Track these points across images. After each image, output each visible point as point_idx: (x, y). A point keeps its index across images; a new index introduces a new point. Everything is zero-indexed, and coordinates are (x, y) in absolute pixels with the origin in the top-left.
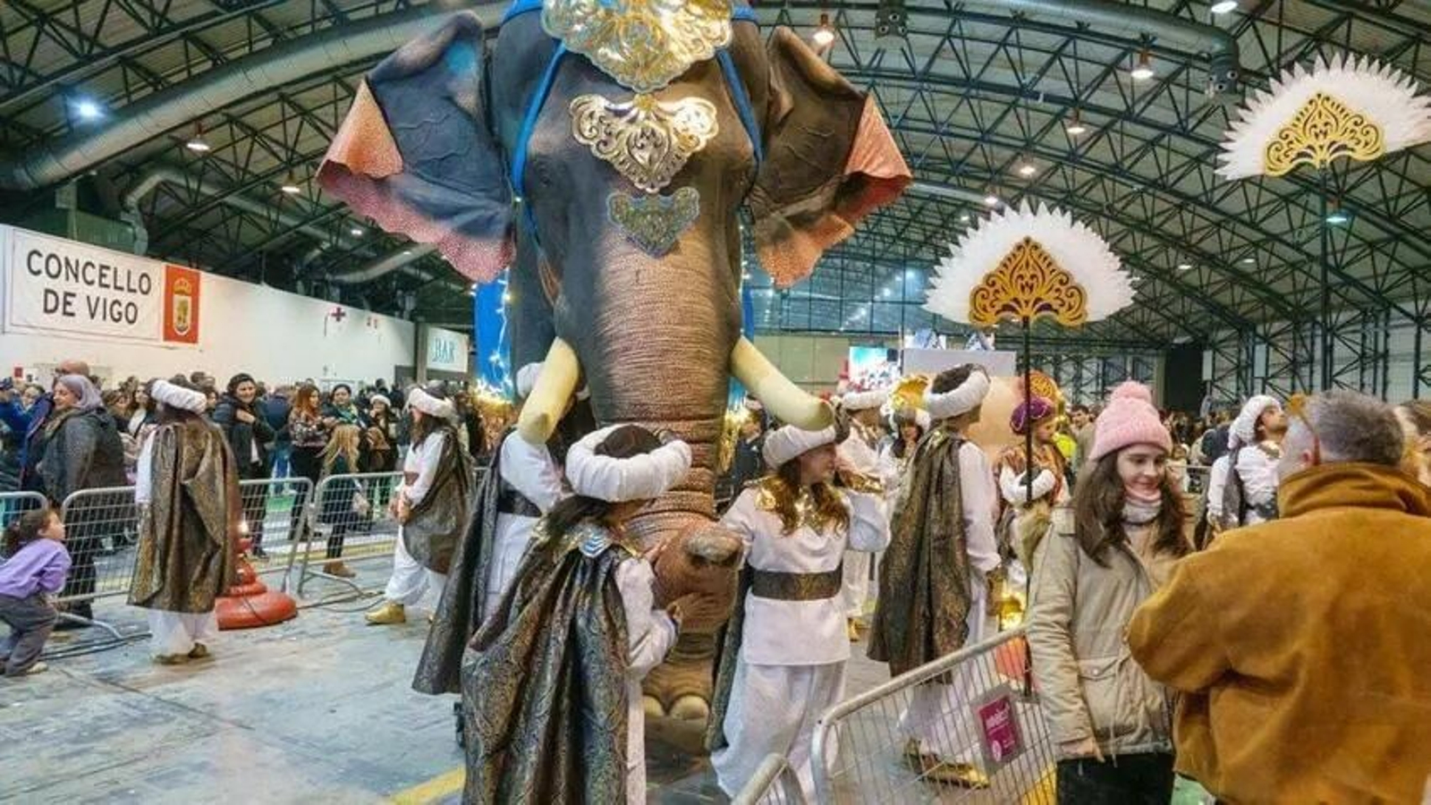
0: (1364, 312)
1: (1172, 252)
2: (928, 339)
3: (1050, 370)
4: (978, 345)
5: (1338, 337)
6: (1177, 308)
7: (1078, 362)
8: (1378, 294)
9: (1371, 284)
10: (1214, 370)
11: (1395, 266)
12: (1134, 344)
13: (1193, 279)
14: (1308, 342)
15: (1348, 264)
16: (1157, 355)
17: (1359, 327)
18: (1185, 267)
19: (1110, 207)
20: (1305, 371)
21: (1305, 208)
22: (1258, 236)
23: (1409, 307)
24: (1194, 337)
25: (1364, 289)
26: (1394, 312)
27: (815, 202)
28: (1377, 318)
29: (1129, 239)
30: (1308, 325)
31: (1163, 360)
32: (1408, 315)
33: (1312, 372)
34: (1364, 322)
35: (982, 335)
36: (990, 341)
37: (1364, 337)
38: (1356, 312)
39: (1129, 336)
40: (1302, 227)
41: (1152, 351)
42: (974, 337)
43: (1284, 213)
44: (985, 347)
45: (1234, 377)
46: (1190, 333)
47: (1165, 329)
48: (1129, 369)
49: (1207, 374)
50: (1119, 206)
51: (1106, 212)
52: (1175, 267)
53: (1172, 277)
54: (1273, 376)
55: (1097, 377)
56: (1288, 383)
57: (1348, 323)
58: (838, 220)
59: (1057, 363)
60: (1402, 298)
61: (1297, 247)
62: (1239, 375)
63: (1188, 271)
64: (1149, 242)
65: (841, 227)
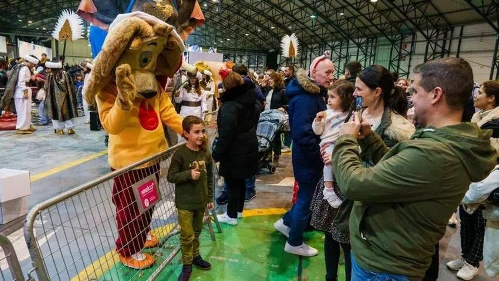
0: (320, 45)
1: (269, 22)
2: (197, 48)
3: (232, 59)
4: (212, 51)
5: (313, 52)
6: (271, 40)
7: (241, 57)
8: (323, 40)
9: (321, 36)
10: (280, 61)
11: (328, 32)
12: (258, 52)
13: (275, 31)
14: (306, 53)
15: (316, 30)
16: (264, 55)
17: (318, 49)
18: (273, 28)
19: (252, 6)
20: (304, 61)
21: (306, 12)
22: (293, 19)
23: (330, 44)
24: (276, 50)
25: (320, 38)
26: (327, 45)
27: (187, 24)
28: (323, 46)
29: (257, 17)
30: (306, 48)
31: (266, 57)
32: (330, 46)
33: (306, 62)
34: (320, 48)
35: (213, 48)
36: (215, 50)
37: (319, 52)
38: (318, 45)
39: (256, 49)
40: (305, 17)
41: (263, 54)
42: (211, 48)
43: (300, 12)
44: (214, 52)
45: (286, 63)
46: (274, 48)
47: (267, 47)
48: (256, 59)
49: (278, 62)
50: (254, 5)
51: (250, 7)
52: (270, 27)
53: (269, 30)
54: (296, 63)
55: (247, 61)
56: (300, 65)
57: (316, 48)
58: (191, 28)
59: (235, 57)
60: (329, 41)
61: (303, 24)
62: (287, 63)
63: (274, 29)
64: (263, 18)
65: (191, 30)
